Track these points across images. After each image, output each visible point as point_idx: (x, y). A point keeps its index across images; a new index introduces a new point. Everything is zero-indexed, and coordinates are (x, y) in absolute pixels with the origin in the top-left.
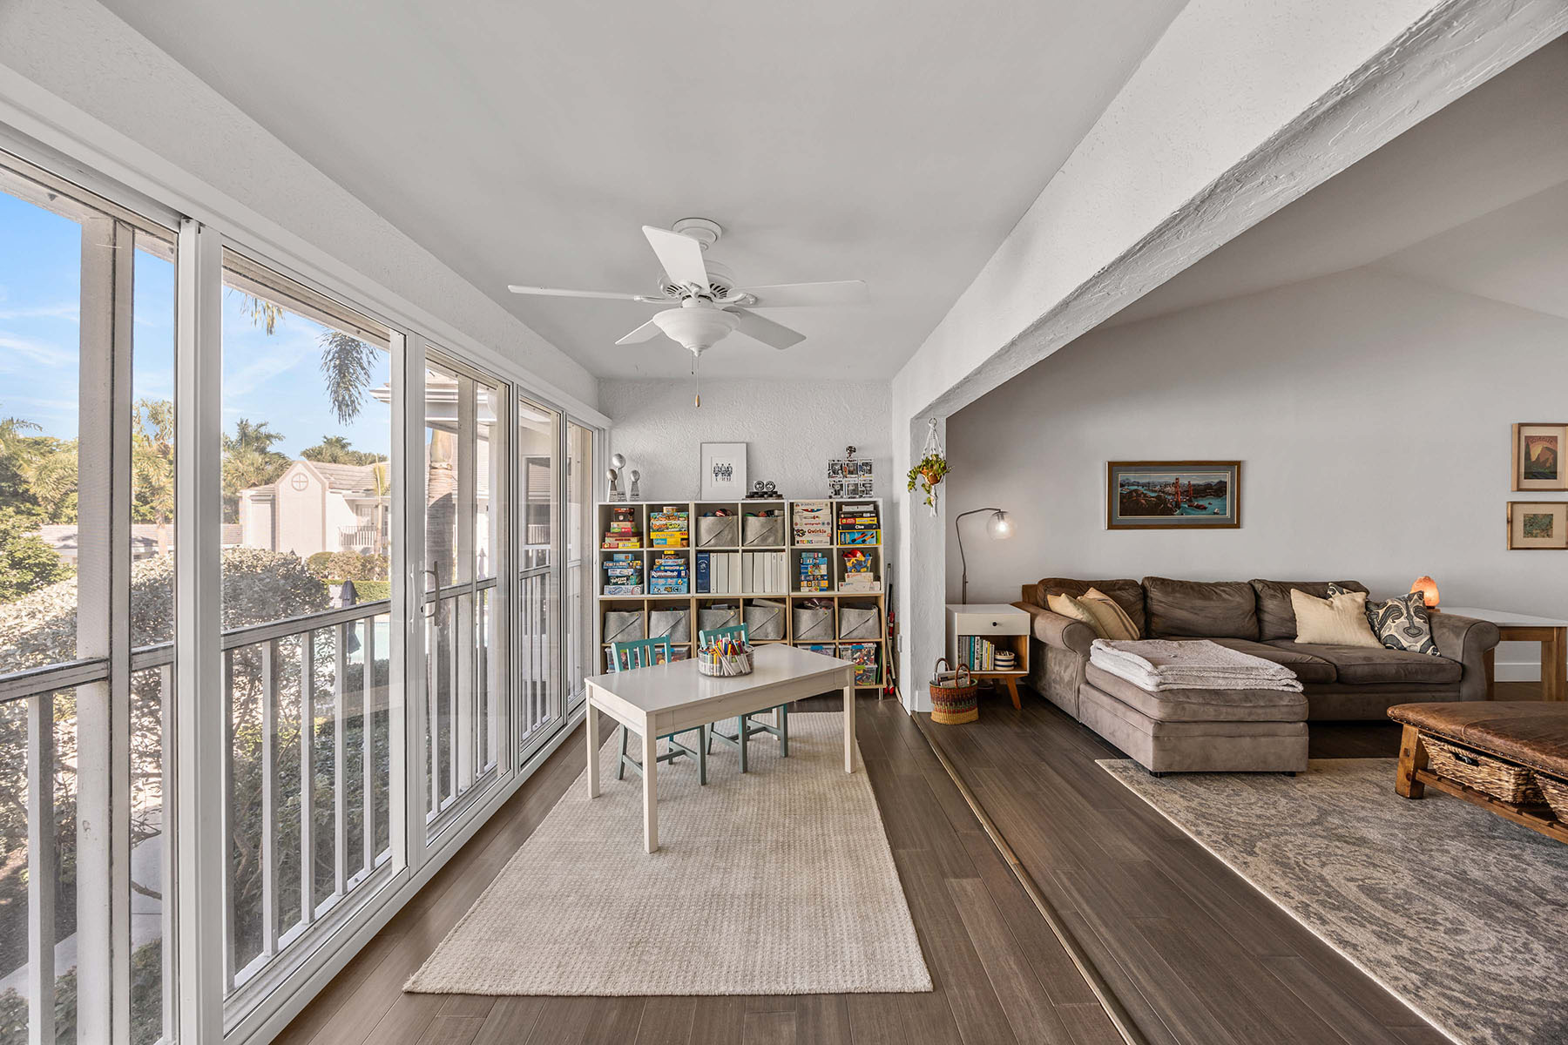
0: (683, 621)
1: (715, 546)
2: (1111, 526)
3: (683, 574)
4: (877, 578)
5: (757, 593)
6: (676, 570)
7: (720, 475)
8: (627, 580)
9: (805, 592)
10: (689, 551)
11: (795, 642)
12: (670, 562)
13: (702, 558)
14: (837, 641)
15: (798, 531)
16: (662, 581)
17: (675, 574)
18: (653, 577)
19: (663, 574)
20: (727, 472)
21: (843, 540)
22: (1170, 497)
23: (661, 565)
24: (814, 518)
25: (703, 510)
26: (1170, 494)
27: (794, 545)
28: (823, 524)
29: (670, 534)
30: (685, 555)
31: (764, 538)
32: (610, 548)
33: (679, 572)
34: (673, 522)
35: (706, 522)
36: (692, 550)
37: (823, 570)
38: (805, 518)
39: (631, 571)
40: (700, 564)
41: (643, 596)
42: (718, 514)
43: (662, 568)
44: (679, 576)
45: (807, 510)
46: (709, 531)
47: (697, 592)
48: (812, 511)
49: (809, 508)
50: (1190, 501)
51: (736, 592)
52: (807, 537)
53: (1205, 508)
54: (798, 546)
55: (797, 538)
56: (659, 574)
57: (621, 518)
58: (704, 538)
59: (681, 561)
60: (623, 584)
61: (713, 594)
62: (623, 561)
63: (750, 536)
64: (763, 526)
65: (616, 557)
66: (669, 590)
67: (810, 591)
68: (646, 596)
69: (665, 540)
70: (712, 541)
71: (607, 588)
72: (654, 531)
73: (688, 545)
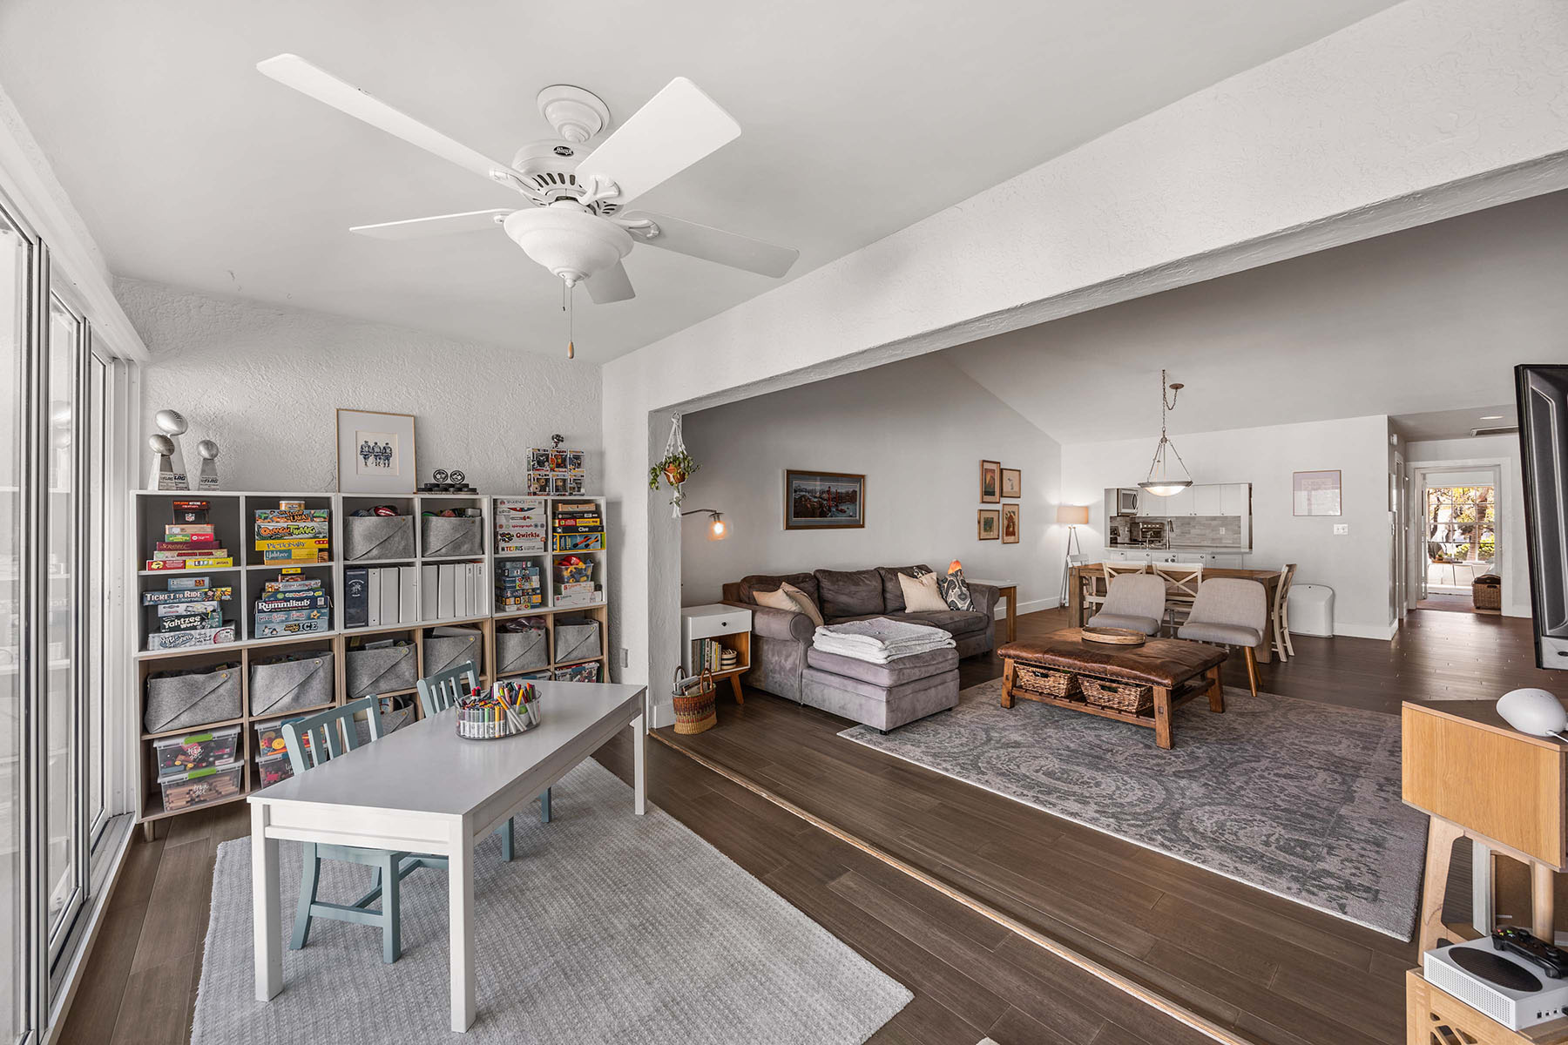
0: (321, 673)
1: (379, 558)
2: (788, 527)
3: (321, 602)
4: (598, 588)
5: (443, 618)
6: (307, 598)
7: (372, 459)
8: (202, 620)
9: (511, 611)
10: (330, 567)
11: (500, 676)
12: (295, 586)
13: (355, 577)
14: (552, 667)
15: (503, 535)
16: (281, 616)
17: (306, 603)
18: (262, 611)
19: (281, 605)
20: (384, 455)
21: (563, 545)
22: (825, 502)
23: (277, 591)
24: (524, 518)
25: (354, 507)
26: (825, 500)
27: (498, 553)
28: (536, 526)
29: (296, 542)
30: (324, 575)
31: (456, 546)
32: (165, 568)
33: (313, 600)
34: (302, 524)
35: (362, 525)
36: (337, 567)
37: (535, 582)
38: (513, 518)
39: (211, 605)
40: (352, 585)
41: (238, 643)
42: (382, 512)
43: (280, 596)
44: (313, 605)
45: (515, 509)
46: (369, 537)
47: (345, 628)
48: (521, 510)
49: (518, 506)
50: (837, 506)
51: (413, 619)
52: (515, 543)
53: (845, 512)
54: (502, 554)
55: (502, 544)
56: (272, 606)
57: (190, 517)
58: (360, 546)
59: (316, 583)
60: (194, 628)
61: (374, 627)
62: (191, 590)
63: (435, 542)
64: (455, 529)
65: (174, 584)
66: (294, 628)
67: (518, 609)
68: (245, 642)
69: (289, 552)
70: (375, 552)
71: (154, 639)
72: (264, 538)
73: (331, 558)
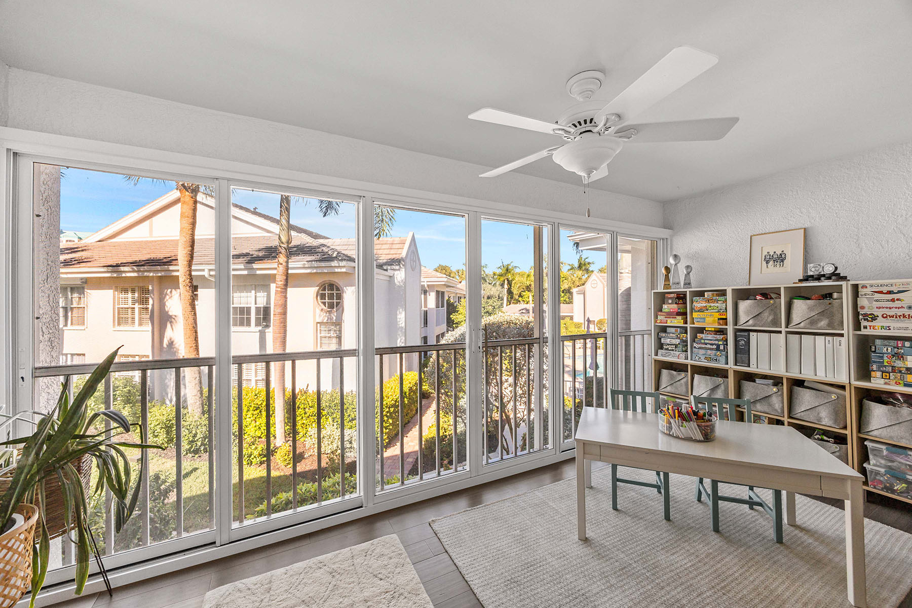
0: (722, 387)
1: (754, 326)
3: (722, 347)
5: (807, 374)
6: (715, 344)
7: (771, 263)
8: (676, 347)
9: (877, 383)
10: (727, 329)
12: (710, 337)
13: (741, 336)
15: (865, 315)
16: (702, 352)
17: (714, 347)
18: (695, 347)
19: (703, 346)
23: (702, 339)
24: (893, 300)
25: (743, 294)
27: (859, 330)
28: (909, 307)
29: (710, 314)
30: (722, 332)
31: (812, 322)
32: (661, 323)
33: (718, 346)
34: (712, 305)
35: (744, 305)
36: (730, 329)
37: (909, 362)
38: (877, 301)
39: (678, 341)
40: (739, 341)
41: (686, 361)
42: (758, 297)
43: (703, 341)
44: (718, 349)
45: (881, 292)
46: (747, 312)
47: (736, 365)
48: (889, 292)
49: (885, 289)
51: (779, 369)
52: (878, 323)
54: (864, 332)
55: (863, 323)
56: (700, 346)
57: (670, 301)
58: (743, 318)
59: (719, 337)
60: (673, 350)
61: (752, 369)
62: (673, 333)
63: (796, 317)
64: (811, 309)
65: (669, 330)
66: (709, 359)
67: (886, 383)
68: (689, 362)
69: (704, 318)
70: (751, 322)
71: (660, 352)
72: (696, 312)
73: (726, 325)
